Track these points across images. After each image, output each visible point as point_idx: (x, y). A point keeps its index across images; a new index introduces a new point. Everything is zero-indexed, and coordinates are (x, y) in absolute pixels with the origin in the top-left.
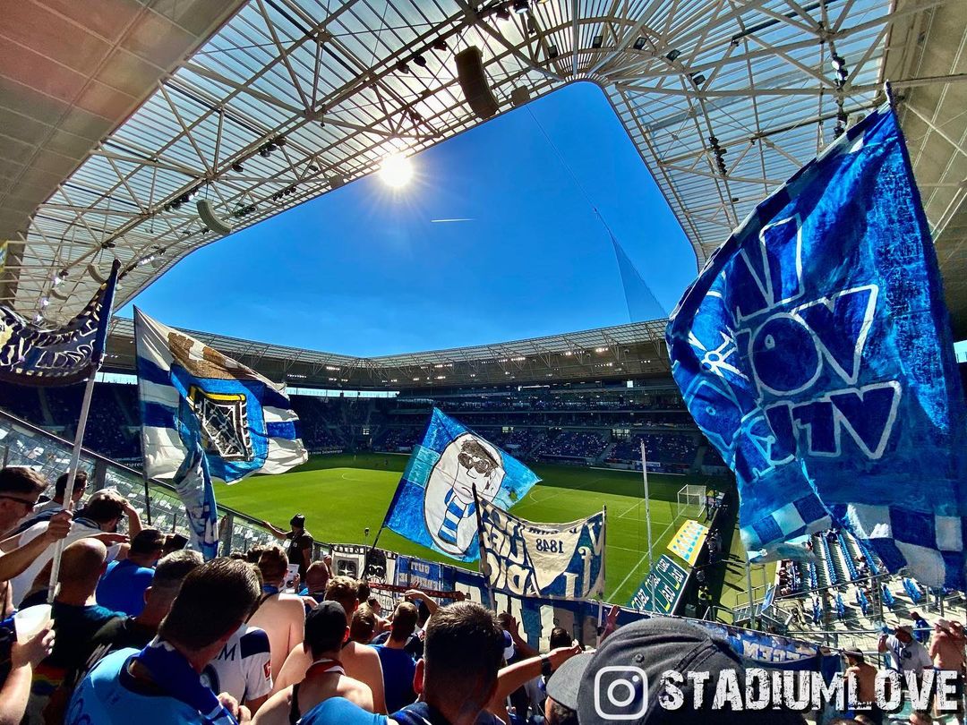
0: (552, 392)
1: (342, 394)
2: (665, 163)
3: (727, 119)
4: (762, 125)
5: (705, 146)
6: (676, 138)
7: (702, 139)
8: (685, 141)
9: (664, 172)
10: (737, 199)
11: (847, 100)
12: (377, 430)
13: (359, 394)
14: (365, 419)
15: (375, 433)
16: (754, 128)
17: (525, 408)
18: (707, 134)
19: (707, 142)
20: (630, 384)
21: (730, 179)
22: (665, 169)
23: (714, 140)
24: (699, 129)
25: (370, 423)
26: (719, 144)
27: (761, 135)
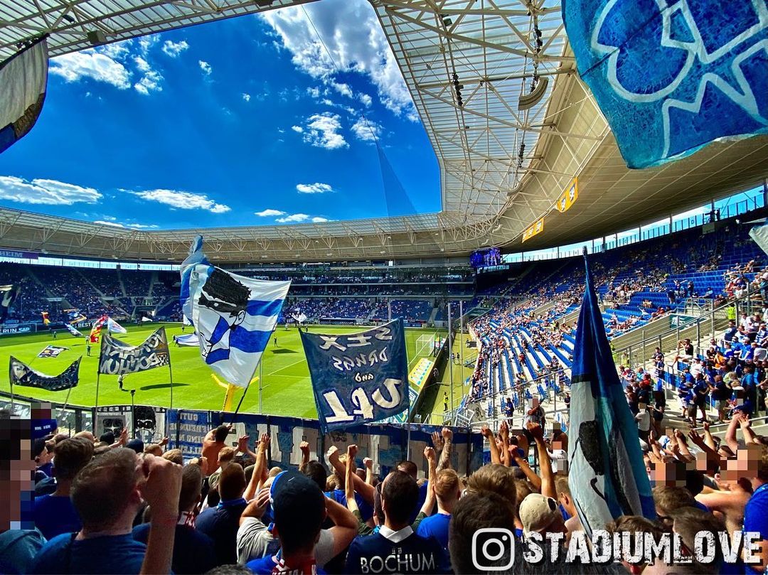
0: (332, 268)
1: (119, 266)
2: (421, 87)
3: (465, 61)
4: (489, 72)
5: (450, 80)
6: (429, 68)
7: (448, 74)
8: (436, 72)
9: (420, 94)
10: (468, 127)
11: (540, 66)
12: (161, 302)
13: (139, 266)
14: (147, 289)
15: (159, 305)
16: (482, 73)
17: (309, 281)
18: (451, 70)
19: (452, 77)
20: (391, 263)
21: (466, 110)
22: (421, 92)
23: (455, 77)
24: (446, 64)
25: (153, 295)
26: (459, 80)
27: (488, 80)
